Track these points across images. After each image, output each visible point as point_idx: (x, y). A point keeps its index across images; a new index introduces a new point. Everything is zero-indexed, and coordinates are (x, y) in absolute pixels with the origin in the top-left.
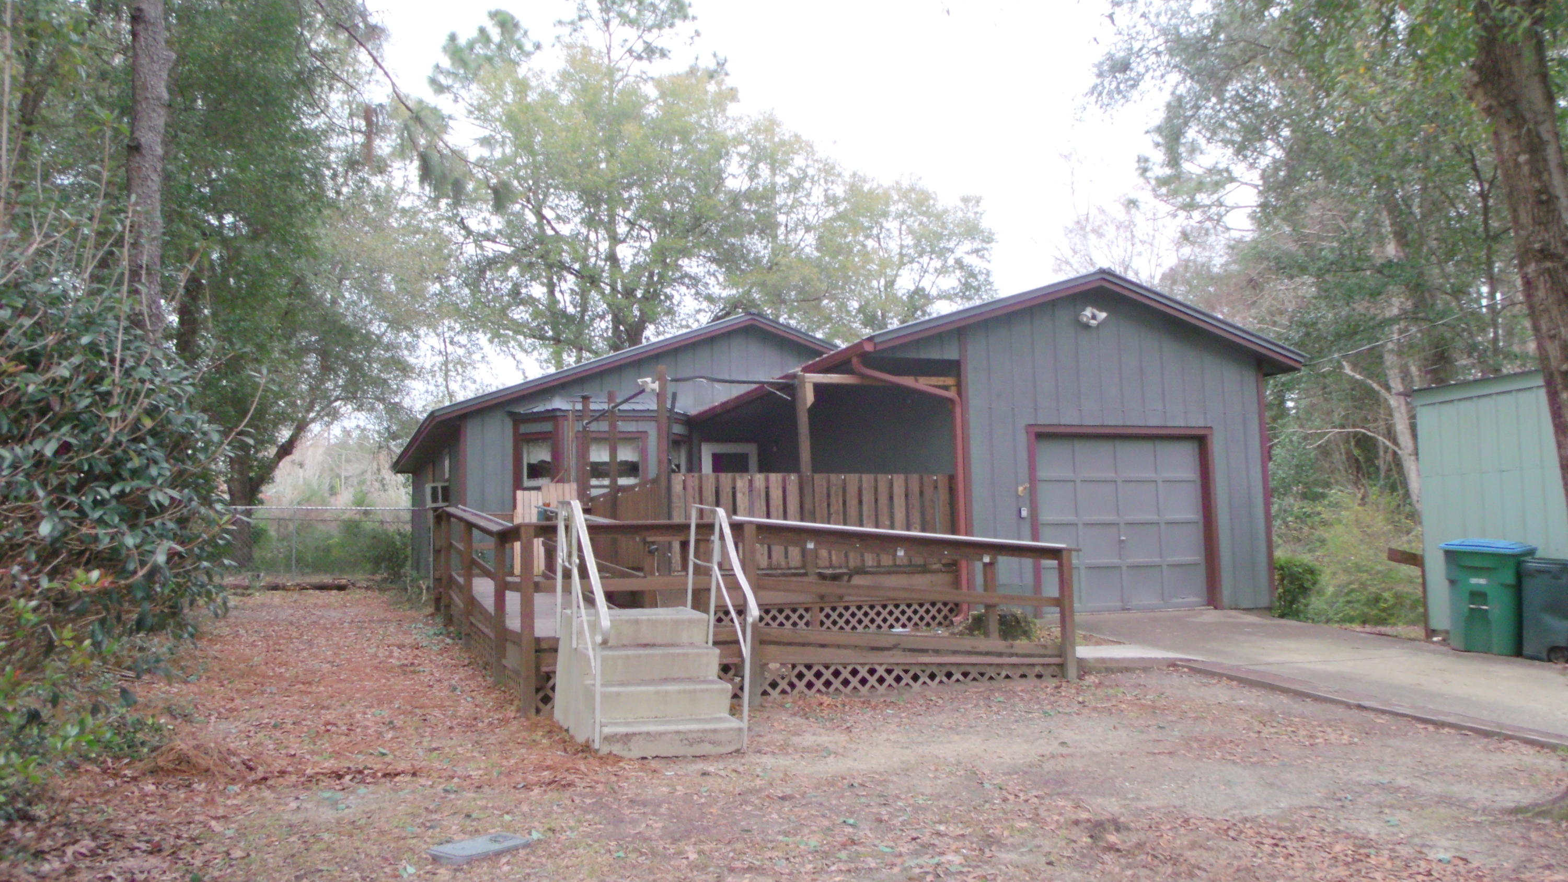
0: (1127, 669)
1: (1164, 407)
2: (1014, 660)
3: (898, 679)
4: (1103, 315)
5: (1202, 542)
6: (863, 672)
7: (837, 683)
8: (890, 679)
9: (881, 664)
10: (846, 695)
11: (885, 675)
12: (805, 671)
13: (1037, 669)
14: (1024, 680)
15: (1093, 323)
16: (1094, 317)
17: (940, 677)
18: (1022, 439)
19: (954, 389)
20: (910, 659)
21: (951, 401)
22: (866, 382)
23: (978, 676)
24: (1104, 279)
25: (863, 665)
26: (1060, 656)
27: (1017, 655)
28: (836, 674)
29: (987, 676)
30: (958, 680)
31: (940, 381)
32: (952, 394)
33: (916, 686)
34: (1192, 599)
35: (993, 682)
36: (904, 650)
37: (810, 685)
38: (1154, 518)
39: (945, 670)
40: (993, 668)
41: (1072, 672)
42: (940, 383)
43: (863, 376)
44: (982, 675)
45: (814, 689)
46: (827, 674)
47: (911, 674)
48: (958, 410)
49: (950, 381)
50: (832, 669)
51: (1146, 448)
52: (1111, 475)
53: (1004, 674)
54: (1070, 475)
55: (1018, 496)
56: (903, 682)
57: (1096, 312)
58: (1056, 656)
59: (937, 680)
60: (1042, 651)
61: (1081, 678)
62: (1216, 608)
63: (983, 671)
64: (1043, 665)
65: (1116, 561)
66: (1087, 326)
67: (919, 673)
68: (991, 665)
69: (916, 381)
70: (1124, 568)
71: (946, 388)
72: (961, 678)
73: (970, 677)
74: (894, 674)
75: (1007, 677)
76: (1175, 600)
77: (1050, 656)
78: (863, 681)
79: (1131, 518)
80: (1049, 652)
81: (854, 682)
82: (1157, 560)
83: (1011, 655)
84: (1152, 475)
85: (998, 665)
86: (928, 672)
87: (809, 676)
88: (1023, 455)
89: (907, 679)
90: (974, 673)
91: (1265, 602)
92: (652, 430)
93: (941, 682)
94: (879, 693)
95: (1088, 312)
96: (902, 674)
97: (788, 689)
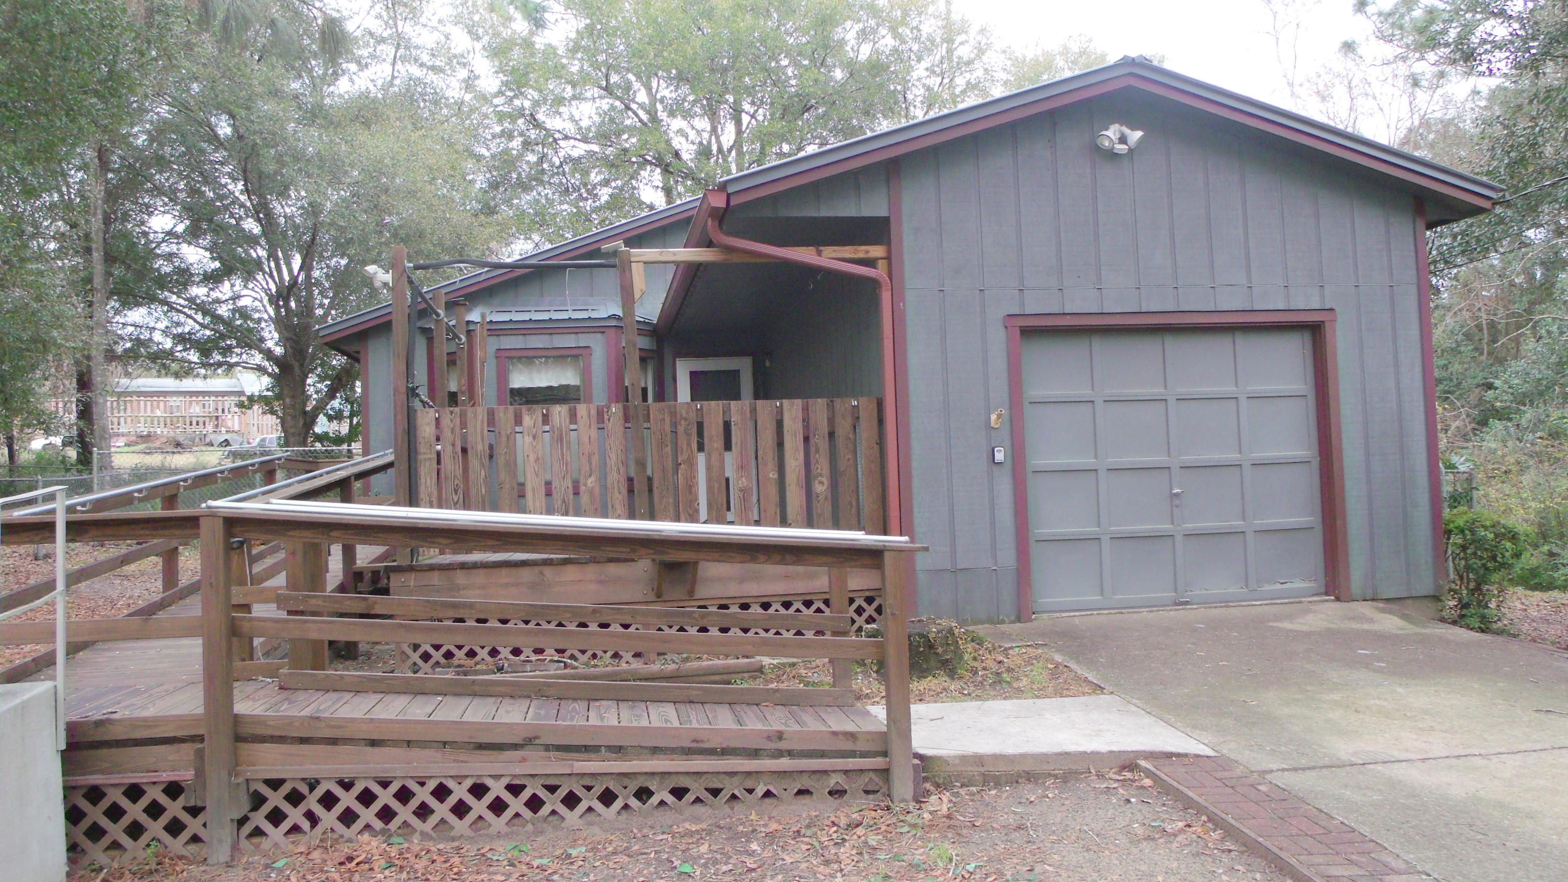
0: (1031, 777)
1: (1249, 279)
2: (784, 763)
3: (534, 804)
4: (1135, 136)
5: (1317, 493)
6: (460, 792)
7: (405, 813)
8: (516, 804)
9: (497, 777)
10: (425, 836)
11: (507, 797)
12: (338, 791)
13: (833, 781)
14: (805, 800)
15: (1121, 148)
16: (1123, 140)
17: (625, 797)
18: (998, 338)
19: (882, 264)
20: (555, 766)
21: (874, 283)
22: (736, 259)
23: (705, 795)
24: (1132, 75)
25: (459, 779)
26: (885, 754)
27: (790, 754)
28: (404, 795)
29: (725, 795)
30: (662, 803)
31: (862, 251)
32: (879, 272)
33: (571, 817)
34: (1299, 584)
35: (738, 806)
36: (547, 748)
37: (348, 817)
38: (1232, 456)
39: (634, 786)
40: (736, 780)
41: (903, 786)
42: (861, 255)
43: (729, 249)
44: (715, 792)
45: (359, 825)
46: (385, 797)
47: (562, 793)
48: (886, 296)
49: (876, 251)
50: (394, 787)
51: (1221, 345)
52: (1157, 390)
53: (760, 790)
54: (1085, 392)
55: (989, 427)
56: (545, 810)
57: (1127, 131)
58: (875, 754)
59: (618, 804)
60: (848, 746)
61: (920, 798)
62: (1338, 599)
63: (716, 785)
64: (846, 772)
65: (1165, 527)
66: (1112, 156)
67: (580, 792)
68: (732, 774)
69: (819, 254)
70: (1179, 538)
71: (870, 263)
72: (670, 799)
73: (690, 797)
74: (526, 795)
75: (768, 794)
76: (1267, 587)
77: (864, 755)
78: (460, 810)
79: (1191, 458)
80: (861, 746)
81: (442, 810)
82: (1237, 523)
83: (779, 754)
84: (1229, 389)
85: (749, 774)
86: (598, 790)
87: (347, 800)
88: (999, 364)
89: (552, 802)
90: (697, 789)
91: (1425, 585)
92: (598, 346)
93: (626, 807)
94: (492, 830)
95: (1113, 132)
96: (543, 794)
97: (305, 825)
